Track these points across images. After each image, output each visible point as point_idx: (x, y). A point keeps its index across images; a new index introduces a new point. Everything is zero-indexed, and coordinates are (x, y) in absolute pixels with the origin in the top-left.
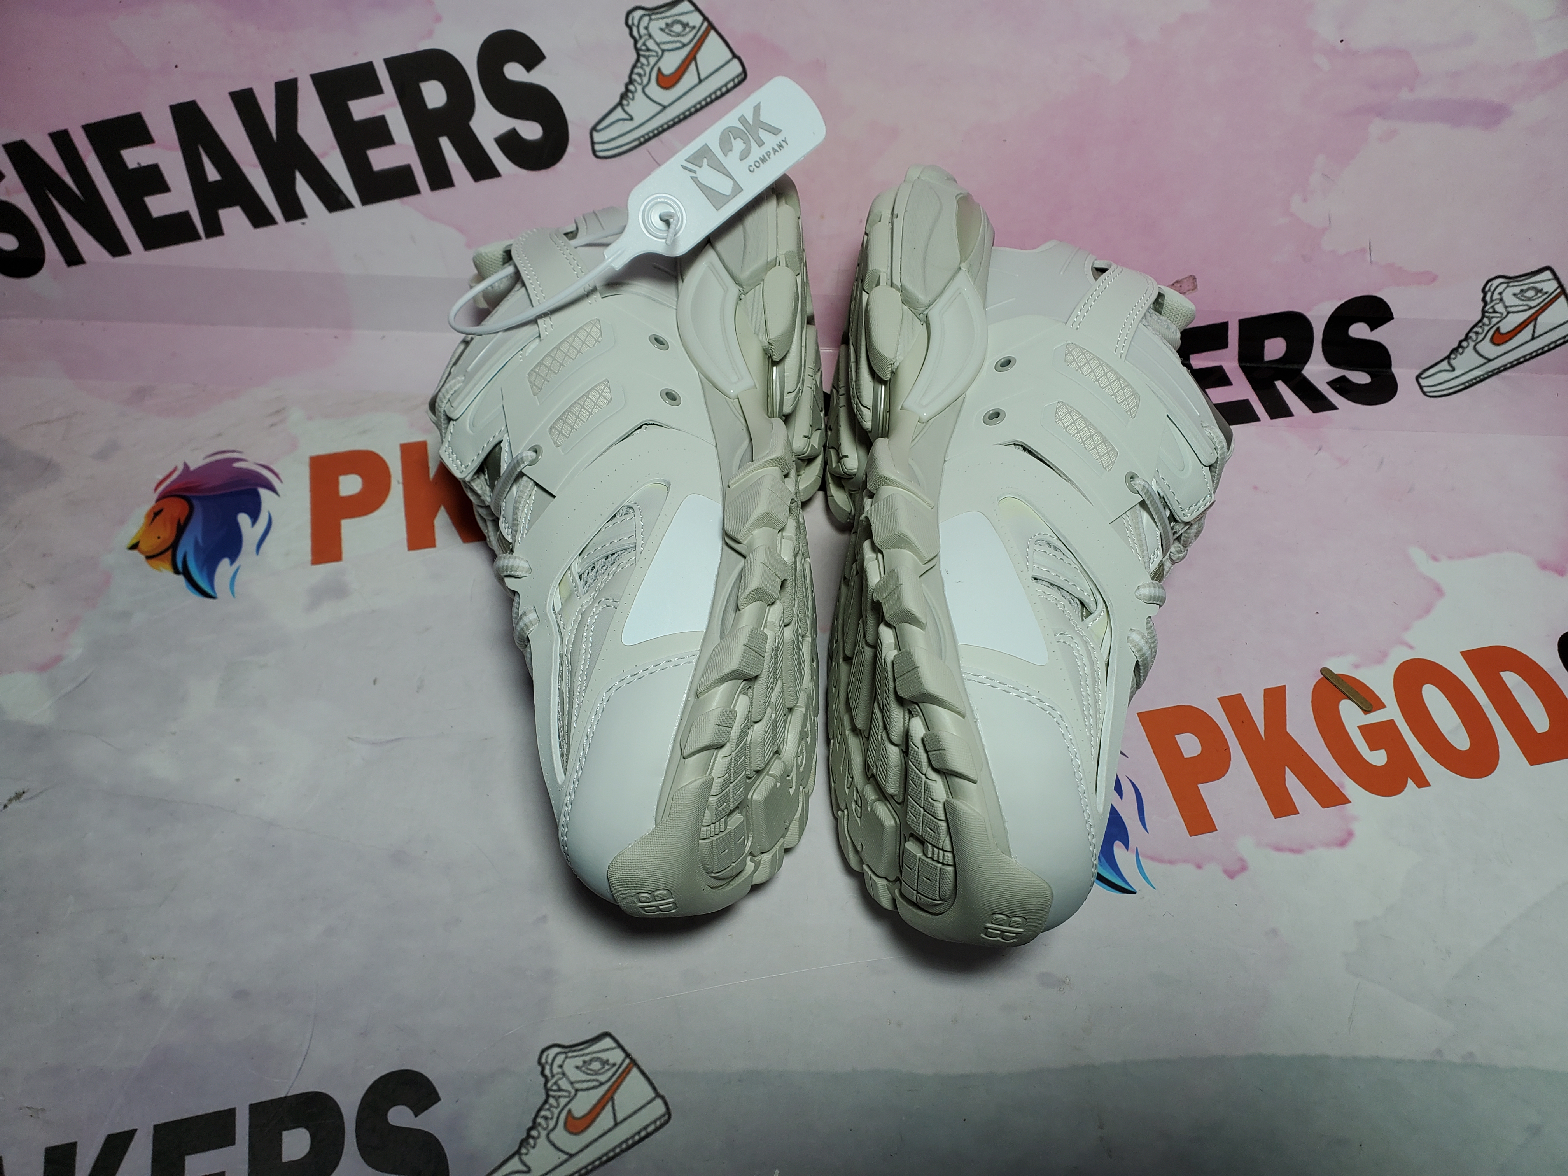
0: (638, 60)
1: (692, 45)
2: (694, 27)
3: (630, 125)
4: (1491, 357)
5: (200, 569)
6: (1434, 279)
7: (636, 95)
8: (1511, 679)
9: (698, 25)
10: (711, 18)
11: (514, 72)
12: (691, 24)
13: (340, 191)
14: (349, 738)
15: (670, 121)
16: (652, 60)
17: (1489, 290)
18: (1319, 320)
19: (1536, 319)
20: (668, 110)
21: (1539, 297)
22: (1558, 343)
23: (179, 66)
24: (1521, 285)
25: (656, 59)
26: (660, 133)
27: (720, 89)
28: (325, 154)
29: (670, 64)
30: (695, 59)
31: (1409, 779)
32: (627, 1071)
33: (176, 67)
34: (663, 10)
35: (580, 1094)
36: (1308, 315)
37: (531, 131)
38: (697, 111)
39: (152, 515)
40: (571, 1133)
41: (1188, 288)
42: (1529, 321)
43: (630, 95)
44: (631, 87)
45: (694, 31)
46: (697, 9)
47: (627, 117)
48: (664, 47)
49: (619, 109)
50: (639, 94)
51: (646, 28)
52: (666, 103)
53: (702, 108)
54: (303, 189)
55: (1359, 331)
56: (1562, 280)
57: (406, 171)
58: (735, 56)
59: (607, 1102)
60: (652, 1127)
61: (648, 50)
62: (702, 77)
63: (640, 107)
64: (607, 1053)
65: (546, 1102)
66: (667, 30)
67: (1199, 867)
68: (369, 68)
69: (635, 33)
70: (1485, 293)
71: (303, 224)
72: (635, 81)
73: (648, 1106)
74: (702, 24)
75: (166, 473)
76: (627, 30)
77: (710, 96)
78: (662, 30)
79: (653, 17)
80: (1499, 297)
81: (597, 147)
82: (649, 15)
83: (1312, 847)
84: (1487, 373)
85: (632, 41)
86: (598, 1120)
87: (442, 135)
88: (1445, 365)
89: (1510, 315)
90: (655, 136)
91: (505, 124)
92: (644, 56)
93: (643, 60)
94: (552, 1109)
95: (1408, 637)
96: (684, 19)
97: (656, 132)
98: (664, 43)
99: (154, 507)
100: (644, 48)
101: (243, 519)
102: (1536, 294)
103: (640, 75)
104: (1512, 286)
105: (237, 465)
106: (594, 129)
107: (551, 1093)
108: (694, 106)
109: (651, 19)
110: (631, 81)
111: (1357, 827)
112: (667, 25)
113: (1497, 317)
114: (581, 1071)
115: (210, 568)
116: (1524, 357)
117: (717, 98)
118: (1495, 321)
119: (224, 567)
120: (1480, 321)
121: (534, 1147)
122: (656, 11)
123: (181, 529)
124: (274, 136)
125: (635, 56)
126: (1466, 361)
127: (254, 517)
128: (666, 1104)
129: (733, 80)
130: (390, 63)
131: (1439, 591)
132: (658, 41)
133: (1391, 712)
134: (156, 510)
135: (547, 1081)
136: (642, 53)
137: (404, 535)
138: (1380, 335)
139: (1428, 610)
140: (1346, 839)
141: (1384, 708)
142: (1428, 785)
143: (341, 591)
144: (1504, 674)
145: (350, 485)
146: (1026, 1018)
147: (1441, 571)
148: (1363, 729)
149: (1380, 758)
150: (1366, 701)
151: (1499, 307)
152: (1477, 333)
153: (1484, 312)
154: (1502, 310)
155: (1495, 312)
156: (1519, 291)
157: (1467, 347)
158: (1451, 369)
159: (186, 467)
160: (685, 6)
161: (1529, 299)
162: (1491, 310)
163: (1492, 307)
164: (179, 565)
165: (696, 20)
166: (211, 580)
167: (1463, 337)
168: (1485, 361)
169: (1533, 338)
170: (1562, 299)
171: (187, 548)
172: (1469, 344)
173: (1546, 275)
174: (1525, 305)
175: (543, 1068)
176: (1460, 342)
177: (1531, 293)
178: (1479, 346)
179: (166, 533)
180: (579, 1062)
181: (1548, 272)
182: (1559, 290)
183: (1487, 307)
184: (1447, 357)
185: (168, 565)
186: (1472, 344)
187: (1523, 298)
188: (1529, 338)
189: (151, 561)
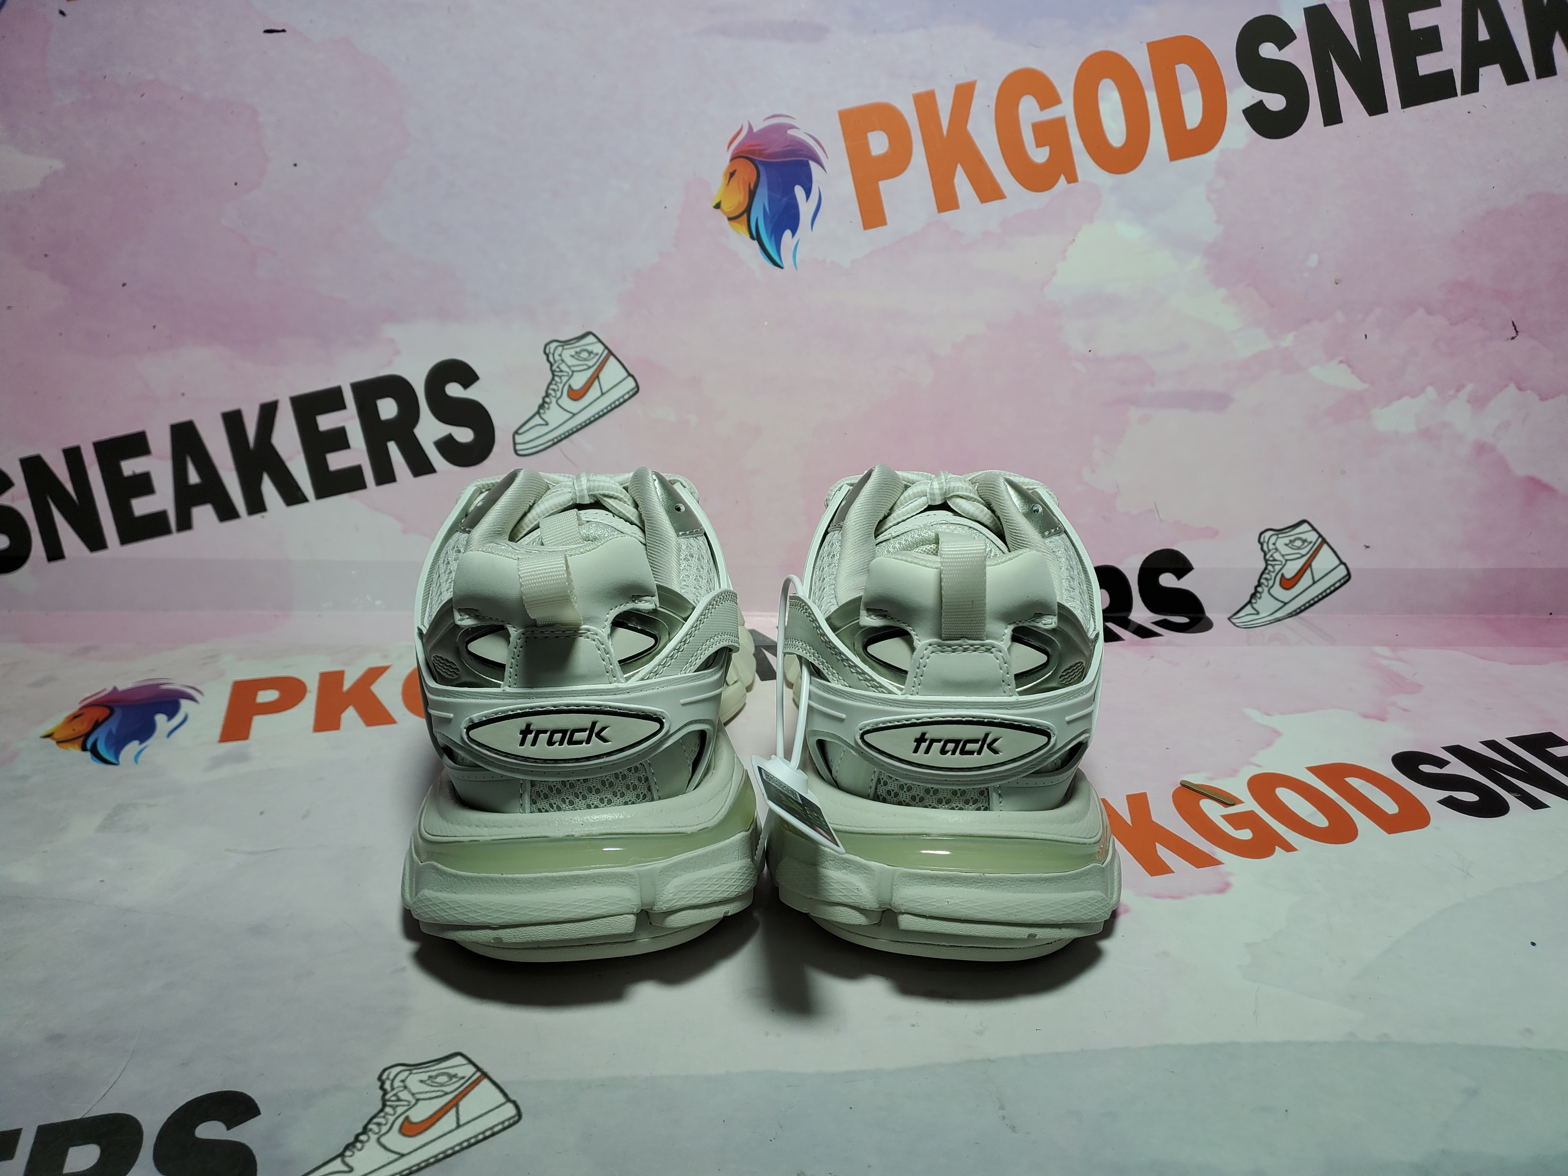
0: (553, 379)
1: (595, 367)
2: (597, 354)
3: (546, 429)
4: (1286, 601)
5: (109, 749)
6: (1216, 533)
7: (551, 406)
8: (1355, 782)
9: (600, 353)
10: (610, 347)
11: (454, 390)
12: (595, 352)
13: (298, 488)
14: (227, 850)
15: (578, 425)
16: (565, 379)
17: (1264, 542)
18: (1131, 570)
19: (1310, 565)
20: (577, 417)
21: (1307, 546)
22: (1337, 585)
23: (185, 394)
24: (1288, 536)
25: (566, 378)
26: (570, 435)
27: (618, 400)
28: (291, 459)
29: (578, 382)
30: (598, 377)
31: (1276, 847)
32: (476, 1082)
33: (183, 394)
34: (573, 342)
35: (420, 1103)
36: (1121, 568)
37: (464, 435)
38: (600, 417)
39: (73, 717)
40: (404, 1135)
42: (1305, 567)
43: (546, 406)
44: (547, 400)
45: (597, 357)
46: (600, 341)
47: (543, 422)
48: (574, 369)
49: (537, 417)
50: (554, 405)
51: (560, 355)
52: (575, 412)
53: (604, 414)
54: (268, 487)
55: (1167, 580)
56: (1319, 530)
57: (357, 471)
58: (630, 375)
59: (451, 1108)
60: (500, 1127)
61: (561, 371)
62: (604, 390)
63: (554, 415)
64: (456, 1068)
65: (382, 1110)
66: (576, 357)
68: (338, 390)
69: (551, 359)
70: (1262, 544)
71: (263, 517)
72: (550, 394)
73: (496, 1110)
74: (604, 351)
75: (95, 693)
76: (545, 357)
77: (610, 405)
78: (572, 356)
79: (565, 347)
80: (1273, 547)
81: (518, 447)
82: (562, 346)
83: (1191, 894)
84: (1288, 614)
85: (548, 365)
86: (439, 1123)
87: (390, 440)
88: (1248, 609)
89: (1289, 563)
90: (566, 437)
91: (443, 430)
92: (558, 376)
93: (557, 379)
94: (387, 1117)
95: (1255, 760)
96: (589, 348)
97: (567, 434)
98: (574, 366)
99: (75, 713)
100: (558, 370)
101: (160, 719)
102: (1303, 544)
103: (554, 390)
104: (1282, 537)
105: (161, 687)
106: (516, 433)
107: (388, 1103)
108: (598, 413)
109: (563, 349)
110: (547, 395)
111: (1232, 880)
112: (576, 353)
113: (1279, 565)
114: (426, 1084)
115: (118, 744)
116: (1313, 599)
117: (616, 407)
118: (1278, 568)
120: (1266, 569)
121: (360, 1150)
122: (569, 343)
123: (97, 725)
124: (252, 445)
125: (550, 376)
126: (1265, 604)
127: (171, 716)
128: (517, 1107)
129: (628, 392)
130: (355, 387)
131: (1277, 733)
132: (569, 364)
133: (1249, 804)
134: (77, 714)
135: (385, 1093)
136: (556, 373)
137: (311, 723)
138: (1186, 583)
139: (1269, 744)
140: (1224, 888)
141: (1241, 802)
142: (1296, 850)
143: (242, 758)
144: (1347, 779)
145: (267, 696)
146: (913, 1026)
147: (1275, 721)
148: (1227, 818)
149: (1245, 834)
150: (1224, 799)
151: (1277, 556)
152: (1267, 579)
153: (1266, 561)
154: (1280, 558)
155: (1275, 560)
156: (1287, 542)
157: (1263, 592)
158: (1255, 612)
159: (115, 689)
160: (591, 339)
161: (1299, 548)
162: (1271, 559)
163: (1272, 556)
164: (89, 746)
165: (598, 348)
166: (117, 754)
167: (1256, 583)
168: (1282, 604)
169: (1314, 583)
170: (1325, 547)
171: (100, 737)
172: (1263, 589)
173: (1305, 527)
174: (1298, 553)
175: (383, 1083)
176: (1256, 587)
177: (1298, 543)
178: (1272, 591)
179: (82, 727)
180: (424, 1077)
181: (1306, 525)
182: (1320, 540)
183: (1267, 557)
184: (1250, 602)
185: (77, 747)
186: (1266, 589)
187: (1294, 547)
188: (1311, 582)
189: (60, 744)
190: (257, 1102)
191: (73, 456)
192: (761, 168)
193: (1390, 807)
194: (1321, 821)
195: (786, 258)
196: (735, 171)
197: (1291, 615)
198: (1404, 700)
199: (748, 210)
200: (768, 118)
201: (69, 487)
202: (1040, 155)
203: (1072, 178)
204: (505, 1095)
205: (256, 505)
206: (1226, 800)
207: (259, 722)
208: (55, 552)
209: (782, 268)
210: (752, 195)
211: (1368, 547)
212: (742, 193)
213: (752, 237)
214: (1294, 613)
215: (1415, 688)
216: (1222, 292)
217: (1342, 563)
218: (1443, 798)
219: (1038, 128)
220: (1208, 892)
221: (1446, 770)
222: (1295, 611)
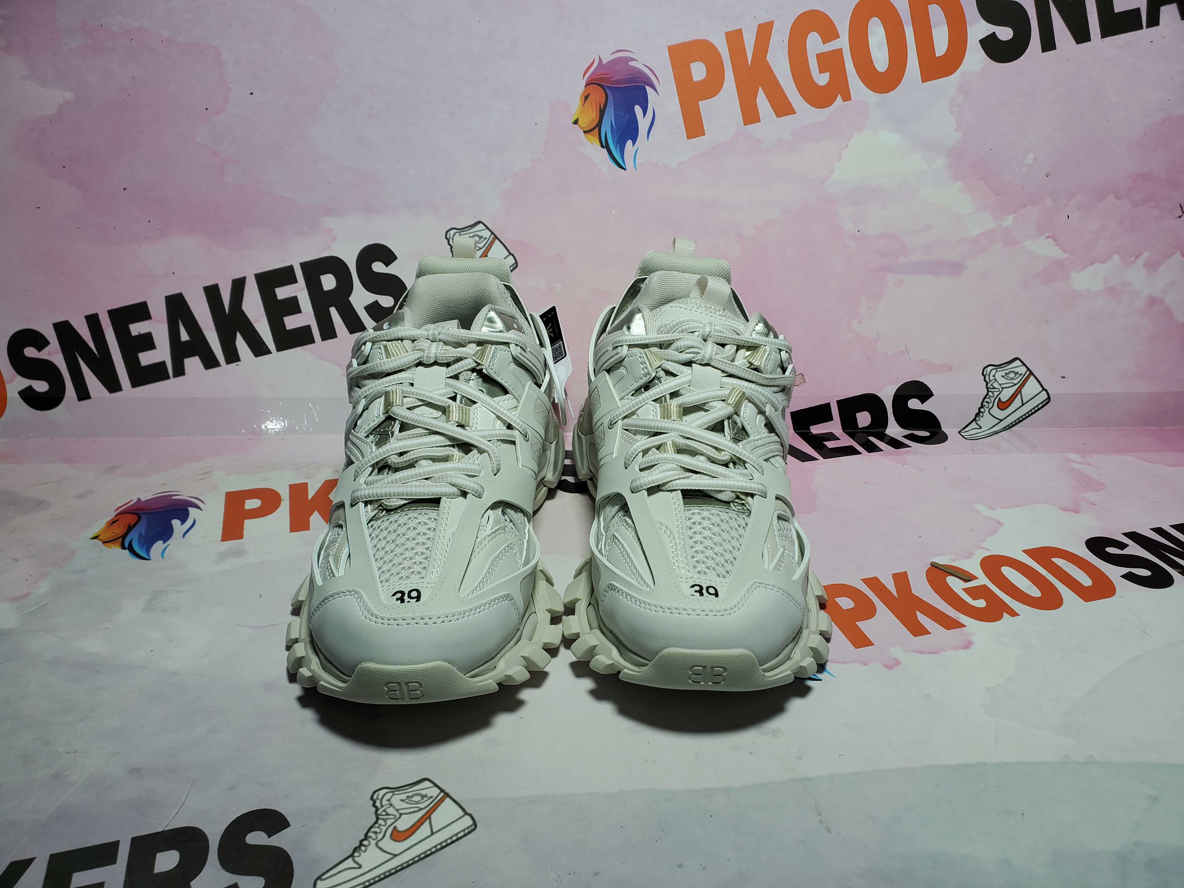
1: (484, 248)
2: (486, 238)
4: (1002, 418)
5: (141, 547)
6: (951, 368)
8: (1059, 561)
9: (488, 237)
10: (496, 233)
11: (378, 267)
12: (484, 236)
13: (264, 343)
14: (239, 625)
17: (986, 374)
18: (887, 397)
19: (1020, 392)
21: (1018, 377)
22: (1040, 406)
23: (175, 273)
24: (1005, 370)
28: (257, 321)
30: (487, 256)
31: (1004, 613)
32: (441, 801)
33: (173, 273)
34: (467, 229)
35: (403, 816)
36: (880, 395)
39: (111, 523)
40: (395, 840)
41: (800, 382)
42: (1017, 393)
45: (486, 240)
46: (488, 228)
54: (241, 343)
55: (914, 404)
56: (1028, 365)
57: (307, 329)
58: (510, 254)
59: (426, 820)
60: (462, 834)
64: (426, 790)
65: (376, 822)
67: (865, 664)
68: (291, 269)
69: (451, 242)
70: (984, 376)
71: (237, 365)
73: (458, 821)
74: (491, 236)
75: (124, 503)
76: (446, 241)
79: (461, 233)
80: (993, 378)
82: (459, 232)
83: (944, 650)
84: (1002, 429)
86: (418, 832)
87: (331, 306)
88: (974, 425)
89: (1004, 390)
91: (371, 298)
94: (380, 827)
95: (984, 545)
96: (480, 234)
99: (113, 519)
101: (176, 523)
102: (1016, 376)
104: (999, 371)
105: (173, 498)
107: (380, 817)
109: (460, 235)
111: (973, 638)
112: (470, 237)
113: (997, 391)
114: (405, 802)
115: (148, 543)
118: (996, 394)
119: (159, 545)
120: (987, 394)
121: (365, 852)
122: (463, 230)
123: (130, 529)
124: (227, 311)
126: (986, 421)
127: (183, 521)
128: (473, 819)
129: (510, 267)
130: (304, 265)
131: (1000, 524)
133: (982, 580)
134: (114, 520)
135: (377, 809)
137: (288, 525)
138: (928, 406)
139: (994, 532)
140: (968, 645)
141: (977, 578)
142: (1018, 615)
143: (241, 553)
144: (1053, 560)
145: (252, 504)
146: (751, 753)
147: (998, 514)
148: (966, 590)
149: (981, 603)
150: (963, 576)
151: (996, 385)
152: (988, 402)
153: (988, 388)
154: (998, 387)
155: (994, 388)
156: (1004, 374)
157: (984, 412)
158: (979, 427)
159: (139, 499)
160: (480, 227)
161: (1012, 379)
162: (991, 387)
163: (992, 385)
164: (126, 545)
165: (486, 234)
166: (148, 551)
167: (980, 406)
168: (999, 421)
169: (1023, 404)
170: (1032, 377)
171: (133, 537)
172: (985, 410)
173: (1017, 363)
174: (1011, 383)
175: (375, 802)
176: (980, 409)
177: (1012, 375)
178: (991, 411)
179: (119, 530)
180: (404, 797)
181: (1018, 361)
182: (1028, 372)
183: (989, 386)
184: (975, 420)
185: (118, 545)
186: (987, 410)
187: (1008, 378)
188: (1021, 404)
189: (105, 544)
190: (286, 817)
191: (93, 321)
192: (608, 92)
193: (1086, 581)
194: (1035, 592)
195: (629, 163)
196: (589, 95)
197: (1005, 429)
198: (1092, 496)
199: (599, 125)
200: (614, 53)
201: (91, 344)
202: (822, 79)
203: (847, 97)
204: (463, 810)
205: (232, 357)
206: (966, 577)
207: (249, 525)
208: (83, 394)
209: (625, 170)
210: (602, 113)
211: (1064, 377)
212: (595, 112)
213: (602, 146)
214: (1007, 428)
215: (1100, 487)
216: (960, 184)
217: (1044, 389)
218: (1124, 573)
219: (820, 57)
220: (956, 648)
221: (1126, 552)
222: (1008, 425)
